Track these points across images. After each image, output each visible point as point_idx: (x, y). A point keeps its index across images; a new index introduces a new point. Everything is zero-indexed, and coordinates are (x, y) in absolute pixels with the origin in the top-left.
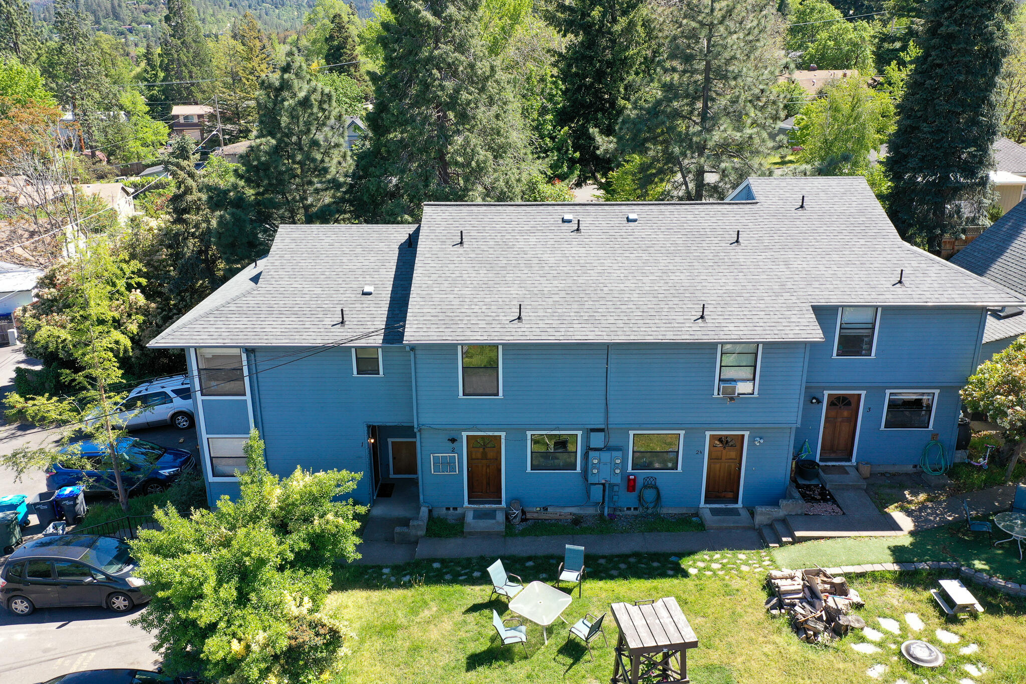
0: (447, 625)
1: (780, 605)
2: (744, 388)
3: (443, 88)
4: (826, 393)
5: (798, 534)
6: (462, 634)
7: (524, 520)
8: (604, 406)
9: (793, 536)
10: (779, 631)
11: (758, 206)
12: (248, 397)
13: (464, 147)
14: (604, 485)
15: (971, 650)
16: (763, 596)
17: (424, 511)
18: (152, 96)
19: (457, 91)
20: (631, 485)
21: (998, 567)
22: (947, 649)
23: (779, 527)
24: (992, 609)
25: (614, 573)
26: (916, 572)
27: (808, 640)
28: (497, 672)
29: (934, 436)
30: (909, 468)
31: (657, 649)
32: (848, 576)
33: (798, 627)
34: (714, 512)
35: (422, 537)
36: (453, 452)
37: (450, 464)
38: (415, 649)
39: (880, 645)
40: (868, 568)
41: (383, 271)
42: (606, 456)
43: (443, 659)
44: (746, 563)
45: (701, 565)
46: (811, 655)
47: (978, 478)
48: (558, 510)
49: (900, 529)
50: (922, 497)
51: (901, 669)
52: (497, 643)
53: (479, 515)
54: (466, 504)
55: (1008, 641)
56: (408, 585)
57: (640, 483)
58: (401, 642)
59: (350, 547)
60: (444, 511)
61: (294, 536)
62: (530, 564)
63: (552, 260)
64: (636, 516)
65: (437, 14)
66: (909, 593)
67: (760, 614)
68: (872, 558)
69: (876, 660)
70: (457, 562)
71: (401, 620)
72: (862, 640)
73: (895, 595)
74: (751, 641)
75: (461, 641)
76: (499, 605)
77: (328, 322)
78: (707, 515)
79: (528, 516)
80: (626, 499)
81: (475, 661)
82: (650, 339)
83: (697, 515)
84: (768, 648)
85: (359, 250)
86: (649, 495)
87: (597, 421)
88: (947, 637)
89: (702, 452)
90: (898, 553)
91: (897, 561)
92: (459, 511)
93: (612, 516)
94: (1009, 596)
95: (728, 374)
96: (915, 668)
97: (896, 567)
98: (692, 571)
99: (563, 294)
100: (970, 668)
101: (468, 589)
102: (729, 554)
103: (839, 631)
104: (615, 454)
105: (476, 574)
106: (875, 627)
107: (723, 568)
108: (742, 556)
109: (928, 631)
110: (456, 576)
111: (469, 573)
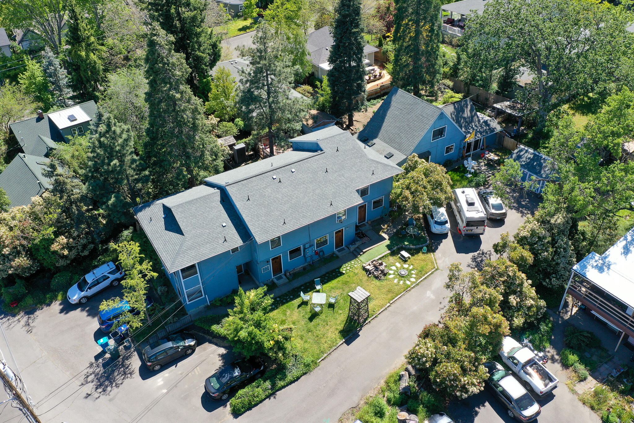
0: (296, 314)
1: (370, 274)
2: (343, 218)
5: (364, 251)
6: (302, 315)
7: (290, 275)
8: (309, 237)
10: (373, 280)
11: (325, 154)
12: (199, 274)
14: (309, 256)
15: (411, 267)
16: (364, 272)
17: (262, 284)
20: (316, 253)
21: (410, 243)
22: (407, 269)
23: (358, 250)
24: (412, 255)
25: (326, 281)
26: (394, 251)
27: (380, 280)
28: (318, 320)
29: (384, 207)
30: (379, 217)
31: (364, 300)
32: (380, 259)
33: (377, 277)
36: (268, 265)
37: (267, 268)
39: (394, 274)
40: (383, 254)
41: (222, 215)
42: (309, 249)
43: (303, 323)
44: (355, 264)
45: (344, 269)
46: (382, 283)
47: (396, 214)
48: (297, 268)
49: (386, 239)
50: (386, 226)
51: (400, 278)
52: (313, 312)
53: (277, 279)
54: (273, 277)
55: (417, 262)
56: (276, 308)
57: (318, 251)
60: (266, 282)
62: (302, 288)
64: (318, 261)
66: (394, 257)
67: (366, 278)
68: (383, 251)
69: (394, 278)
70: (283, 295)
71: (284, 318)
72: (390, 274)
73: (392, 259)
74: (368, 285)
75: (303, 316)
76: (305, 303)
77: (221, 242)
78: (337, 253)
79: (291, 273)
80: (316, 257)
81: (311, 319)
83: (334, 253)
84: (372, 286)
85: (208, 209)
86: (321, 253)
87: (307, 241)
88: (406, 266)
89: (333, 237)
90: (388, 246)
91: (389, 250)
92: (271, 280)
93: (312, 264)
94: (415, 249)
96: (403, 277)
97: (389, 252)
98: (344, 272)
100: (413, 272)
101: (293, 302)
102: (349, 263)
103: (385, 275)
104: (312, 247)
105: (291, 297)
106: (391, 270)
107: (351, 268)
108: (353, 262)
109: (402, 266)
110: (286, 300)
111: (289, 297)
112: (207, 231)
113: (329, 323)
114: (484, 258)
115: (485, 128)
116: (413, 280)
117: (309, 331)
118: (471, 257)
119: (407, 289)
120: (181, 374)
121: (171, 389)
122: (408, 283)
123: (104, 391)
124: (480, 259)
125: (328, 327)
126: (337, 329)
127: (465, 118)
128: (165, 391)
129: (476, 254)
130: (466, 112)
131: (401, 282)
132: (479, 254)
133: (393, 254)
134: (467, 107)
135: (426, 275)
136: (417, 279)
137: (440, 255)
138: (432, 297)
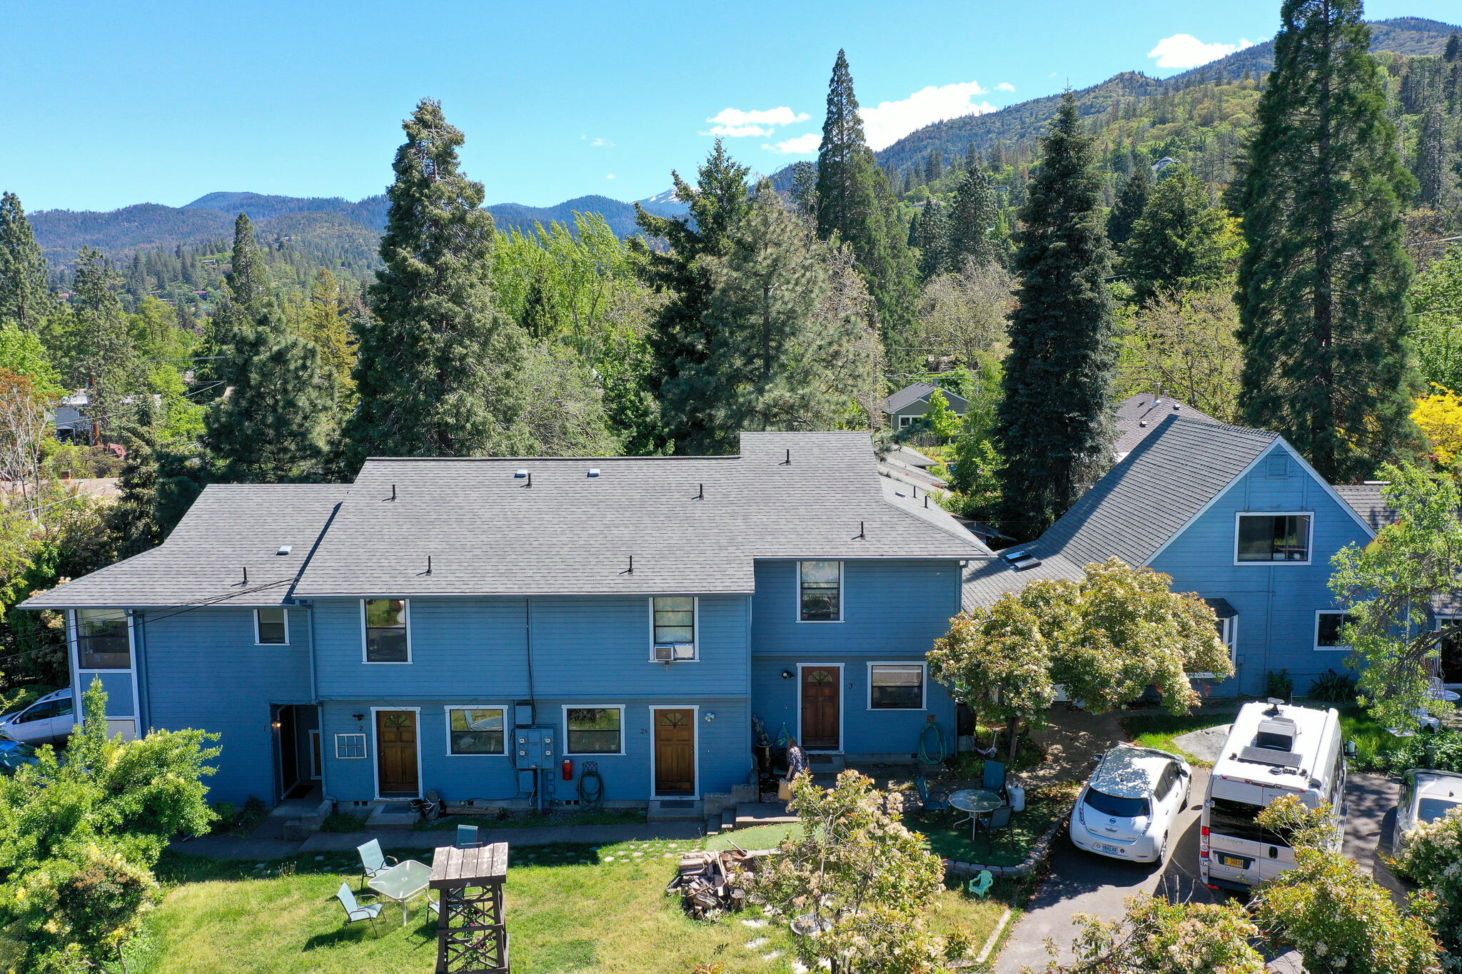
0: (303, 911)
1: (678, 884)
2: (684, 651)
3: (433, 341)
4: (800, 666)
5: (739, 819)
7: (441, 815)
8: (526, 673)
9: (734, 822)
10: (667, 908)
11: (739, 461)
12: (133, 671)
13: (457, 407)
14: (535, 771)
16: (669, 878)
17: (326, 805)
18: (203, 374)
19: (449, 345)
20: (568, 774)
27: (695, 916)
29: (931, 718)
30: (908, 758)
31: (460, 882)
33: (688, 902)
34: (664, 804)
35: (316, 832)
36: (361, 731)
37: (355, 746)
38: (257, 933)
41: (308, 532)
42: (534, 735)
44: (672, 851)
48: (485, 805)
50: (906, 786)
51: (782, 941)
53: (389, 809)
54: (377, 797)
56: (273, 876)
57: (578, 770)
58: (243, 926)
59: (201, 818)
60: (352, 806)
61: (128, 798)
63: (488, 515)
64: (575, 812)
65: (430, 262)
67: (657, 894)
69: (759, 932)
70: (344, 855)
72: (757, 916)
77: (229, 582)
78: (654, 807)
79: (449, 810)
80: (565, 791)
81: (316, 942)
82: (565, 591)
83: (646, 809)
84: (648, 925)
85: (289, 510)
86: (591, 784)
87: (521, 691)
89: (647, 732)
92: (369, 806)
93: (546, 812)
95: (667, 634)
98: (609, 859)
99: (486, 548)
102: (659, 843)
103: (733, 908)
104: (544, 731)
107: (644, 855)
108: (673, 846)
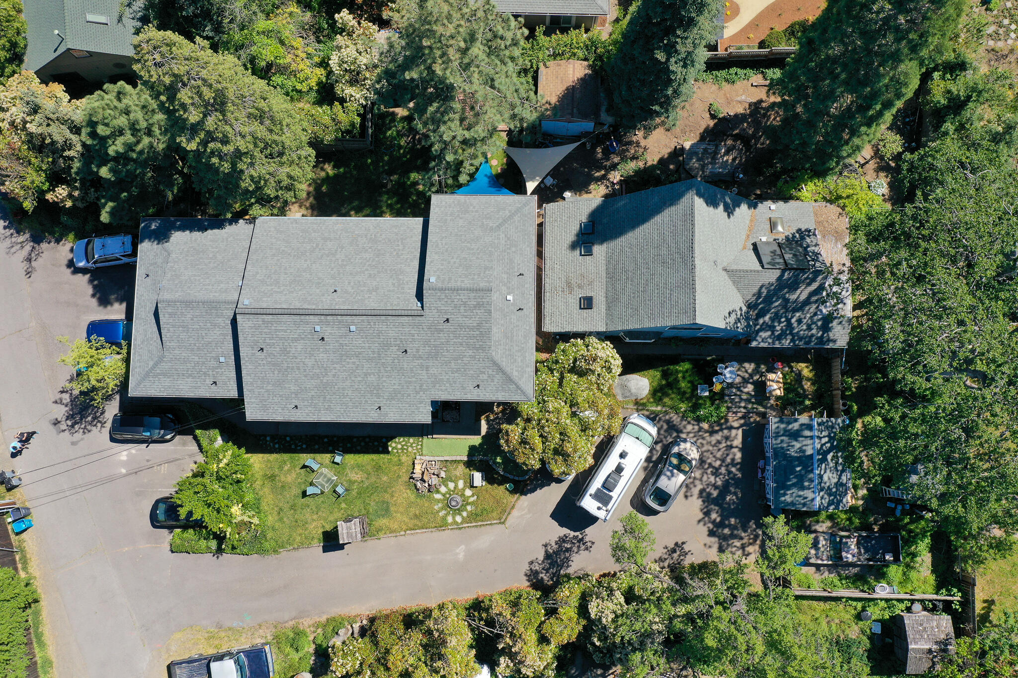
5: (435, 436)
6: (300, 480)
9: (432, 436)
11: (422, 318)
15: (472, 499)
21: (505, 461)
22: (465, 499)
23: (430, 427)
24: (492, 481)
25: (359, 448)
27: (419, 494)
38: (283, 487)
39: (444, 495)
40: (454, 458)
41: (226, 343)
43: (294, 491)
44: (411, 446)
45: (394, 445)
46: (419, 499)
49: (479, 434)
51: (446, 507)
55: (488, 496)
62: (326, 440)
66: (465, 471)
68: (459, 452)
70: (297, 437)
71: (277, 471)
72: (439, 493)
73: (460, 471)
75: (299, 483)
77: (208, 382)
88: (468, 493)
90: (471, 448)
91: (469, 454)
96: (450, 508)
97: (467, 458)
100: (468, 508)
101: (301, 455)
103: (430, 491)
105: (304, 446)
106: (446, 486)
107: (402, 449)
108: (411, 440)
109: (464, 490)
110: (296, 446)
111: (301, 446)
112: (196, 359)
113: (320, 513)
114: (575, 549)
115: (814, 331)
116: (458, 519)
117: (293, 507)
118: (562, 535)
119: (442, 526)
120: (148, 461)
121: (131, 474)
122: (450, 519)
123: (73, 426)
124: (569, 546)
125: (315, 517)
126: (323, 526)
127: (787, 301)
128: (124, 471)
129: (572, 534)
130: (798, 291)
131: (442, 513)
132: (575, 537)
133: (470, 464)
134: (809, 284)
135: (480, 523)
136: (464, 520)
137: (526, 504)
138: (461, 556)
